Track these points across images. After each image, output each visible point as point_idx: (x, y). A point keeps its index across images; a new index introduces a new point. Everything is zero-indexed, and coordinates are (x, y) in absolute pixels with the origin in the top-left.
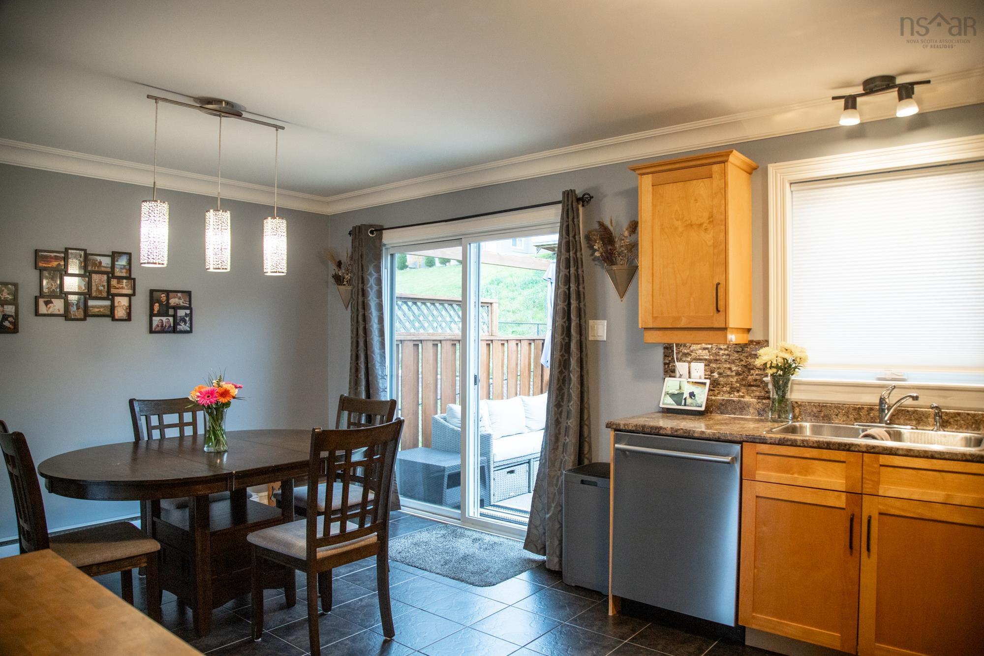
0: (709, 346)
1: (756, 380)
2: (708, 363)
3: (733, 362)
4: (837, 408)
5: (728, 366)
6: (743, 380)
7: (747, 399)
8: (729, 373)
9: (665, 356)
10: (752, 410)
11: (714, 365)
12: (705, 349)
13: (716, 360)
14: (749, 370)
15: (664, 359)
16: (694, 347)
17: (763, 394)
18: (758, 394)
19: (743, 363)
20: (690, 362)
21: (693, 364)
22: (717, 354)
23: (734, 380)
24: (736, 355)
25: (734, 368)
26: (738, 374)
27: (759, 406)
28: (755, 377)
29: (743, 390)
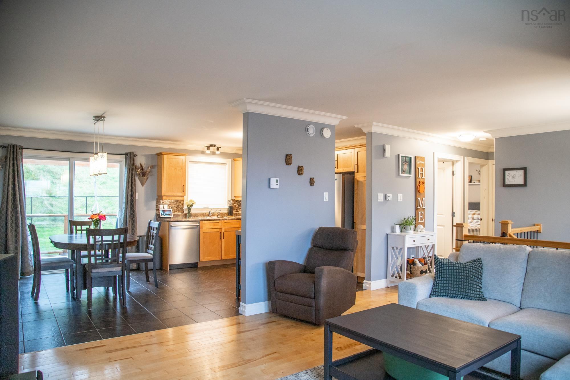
0: (169, 200)
1: (181, 209)
2: (169, 205)
3: (175, 204)
4: (199, 214)
5: (174, 205)
6: (177, 209)
7: (178, 213)
8: (174, 207)
9: (157, 203)
10: (180, 216)
11: (170, 205)
12: (168, 201)
13: (171, 204)
14: (179, 206)
15: (156, 204)
16: (165, 201)
17: (182, 212)
18: (181, 212)
19: (178, 205)
20: (163, 205)
21: (165, 205)
22: (171, 202)
23: (175, 209)
24: (176, 203)
25: (175, 206)
26: (176, 207)
27: (182, 215)
28: (180, 208)
29: (178, 211)
